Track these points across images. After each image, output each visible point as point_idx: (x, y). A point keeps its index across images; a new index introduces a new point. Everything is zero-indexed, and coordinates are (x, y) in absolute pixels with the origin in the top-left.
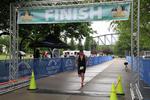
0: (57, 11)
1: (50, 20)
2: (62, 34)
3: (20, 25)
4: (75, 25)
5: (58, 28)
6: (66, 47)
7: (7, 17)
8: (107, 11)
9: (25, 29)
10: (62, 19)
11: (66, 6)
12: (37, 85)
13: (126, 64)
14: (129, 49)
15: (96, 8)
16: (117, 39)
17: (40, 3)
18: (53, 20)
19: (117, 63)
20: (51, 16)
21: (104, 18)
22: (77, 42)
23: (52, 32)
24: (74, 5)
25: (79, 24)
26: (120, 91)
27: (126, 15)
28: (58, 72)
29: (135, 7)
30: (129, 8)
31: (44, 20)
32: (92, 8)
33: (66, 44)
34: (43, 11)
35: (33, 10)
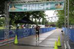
0: (28, 5)
1: (25, 10)
2: (31, 16)
3: (10, 12)
4: (37, 12)
5: (28, 14)
6: (32, 23)
7: (3, 8)
8: (53, 5)
9: (12, 14)
10: (30, 9)
11: (33, 3)
12: (18, 41)
13: (62, 31)
14: (64, 24)
15: (47, 4)
16: (58, 19)
17: (20, 1)
18: (26, 10)
19: (58, 31)
20: (25, 8)
21: (51, 9)
22: (38, 21)
23: (26, 16)
24: (37, 2)
25: (39, 12)
26: (59, 45)
27: (62, 7)
28: (29, 35)
29: (67, 3)
30: (63, 4)
31: (22, 10)
32: (45, 4)
33: (32, 22)
34: (21, 5)
35: (16, 5)
